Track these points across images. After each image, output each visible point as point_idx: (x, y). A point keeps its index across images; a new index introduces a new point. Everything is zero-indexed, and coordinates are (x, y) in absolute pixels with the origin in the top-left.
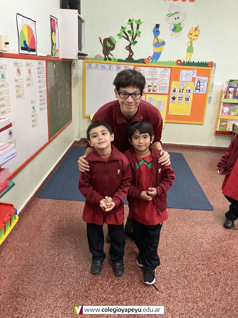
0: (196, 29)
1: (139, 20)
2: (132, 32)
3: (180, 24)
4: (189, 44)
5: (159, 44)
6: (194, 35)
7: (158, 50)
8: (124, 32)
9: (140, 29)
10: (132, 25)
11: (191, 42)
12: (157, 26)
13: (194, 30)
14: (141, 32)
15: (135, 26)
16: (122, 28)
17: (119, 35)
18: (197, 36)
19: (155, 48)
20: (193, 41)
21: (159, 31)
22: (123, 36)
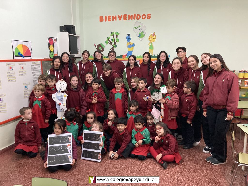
0: (153, 35)
1: (117, 33)
2: (113, 40)
3: (143, 32)
4: (150, 44)
5: (131, 46)
6: (152, 38)
7: (130, 49)
8: (109, 40)
9: (118, 38)
10: (113, 35)
11: (151, 43)
12: (129, 35)
13: (152, 35)
14: (119, 39)
15: (115, 36)
16: (108, 38)
17: (106, 42)
18: (155, 39)
19: (129, 48)
20: (152, 43)
21: (130, 38)
22: (108, 43)
